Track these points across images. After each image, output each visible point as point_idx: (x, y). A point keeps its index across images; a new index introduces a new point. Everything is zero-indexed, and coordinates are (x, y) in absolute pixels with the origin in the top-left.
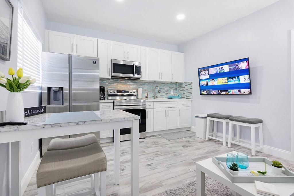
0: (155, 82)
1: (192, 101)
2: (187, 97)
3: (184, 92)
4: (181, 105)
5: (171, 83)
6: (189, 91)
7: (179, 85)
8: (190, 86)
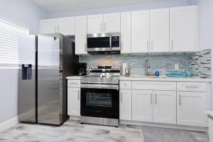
0: (147, 55)
1: (210, 82)
2: (202, 76)
3: (196, 66)
4: (184, 89)
5: (175, 55)
6: (206, 65)
7: (188, 57)
8: (207, 56)
